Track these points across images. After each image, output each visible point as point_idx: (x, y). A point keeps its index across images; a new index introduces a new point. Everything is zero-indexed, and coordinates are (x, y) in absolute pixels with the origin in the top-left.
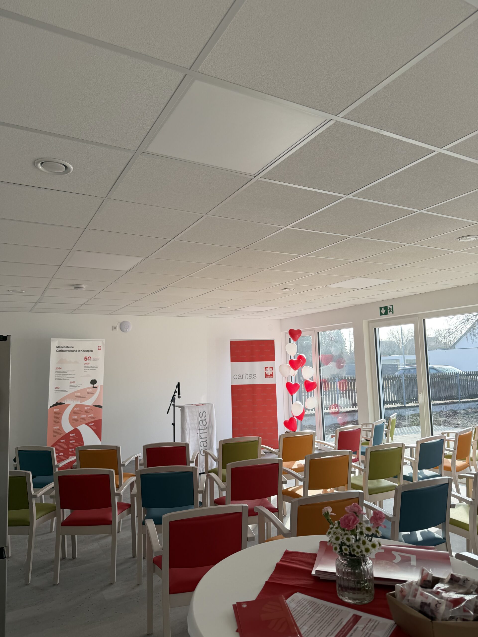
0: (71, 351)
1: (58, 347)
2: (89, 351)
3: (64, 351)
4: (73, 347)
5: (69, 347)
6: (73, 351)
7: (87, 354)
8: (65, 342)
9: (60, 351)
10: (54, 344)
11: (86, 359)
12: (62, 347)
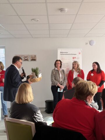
0: (67, 54)
1: (61, 52)
2: (75, 55)
3: (64, 54)
4: (67, 53)
5: (66, 53)
6: (68, 54)
7: (74, 56)
8: (64, 50)
9: (62, 54)
10: (59, 51)
11: (73, 58)
12: (63, 52)
